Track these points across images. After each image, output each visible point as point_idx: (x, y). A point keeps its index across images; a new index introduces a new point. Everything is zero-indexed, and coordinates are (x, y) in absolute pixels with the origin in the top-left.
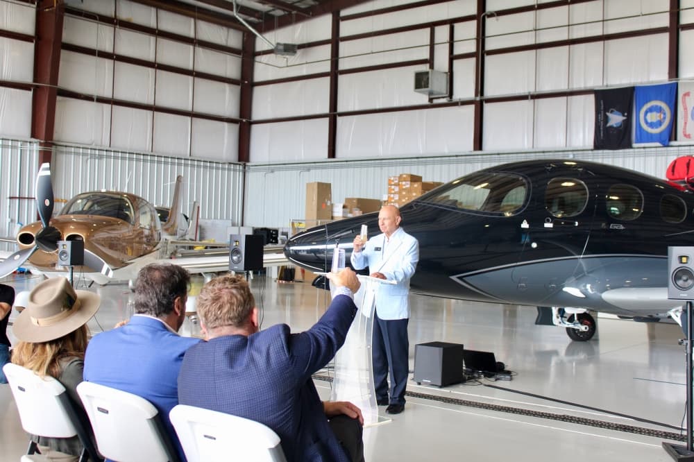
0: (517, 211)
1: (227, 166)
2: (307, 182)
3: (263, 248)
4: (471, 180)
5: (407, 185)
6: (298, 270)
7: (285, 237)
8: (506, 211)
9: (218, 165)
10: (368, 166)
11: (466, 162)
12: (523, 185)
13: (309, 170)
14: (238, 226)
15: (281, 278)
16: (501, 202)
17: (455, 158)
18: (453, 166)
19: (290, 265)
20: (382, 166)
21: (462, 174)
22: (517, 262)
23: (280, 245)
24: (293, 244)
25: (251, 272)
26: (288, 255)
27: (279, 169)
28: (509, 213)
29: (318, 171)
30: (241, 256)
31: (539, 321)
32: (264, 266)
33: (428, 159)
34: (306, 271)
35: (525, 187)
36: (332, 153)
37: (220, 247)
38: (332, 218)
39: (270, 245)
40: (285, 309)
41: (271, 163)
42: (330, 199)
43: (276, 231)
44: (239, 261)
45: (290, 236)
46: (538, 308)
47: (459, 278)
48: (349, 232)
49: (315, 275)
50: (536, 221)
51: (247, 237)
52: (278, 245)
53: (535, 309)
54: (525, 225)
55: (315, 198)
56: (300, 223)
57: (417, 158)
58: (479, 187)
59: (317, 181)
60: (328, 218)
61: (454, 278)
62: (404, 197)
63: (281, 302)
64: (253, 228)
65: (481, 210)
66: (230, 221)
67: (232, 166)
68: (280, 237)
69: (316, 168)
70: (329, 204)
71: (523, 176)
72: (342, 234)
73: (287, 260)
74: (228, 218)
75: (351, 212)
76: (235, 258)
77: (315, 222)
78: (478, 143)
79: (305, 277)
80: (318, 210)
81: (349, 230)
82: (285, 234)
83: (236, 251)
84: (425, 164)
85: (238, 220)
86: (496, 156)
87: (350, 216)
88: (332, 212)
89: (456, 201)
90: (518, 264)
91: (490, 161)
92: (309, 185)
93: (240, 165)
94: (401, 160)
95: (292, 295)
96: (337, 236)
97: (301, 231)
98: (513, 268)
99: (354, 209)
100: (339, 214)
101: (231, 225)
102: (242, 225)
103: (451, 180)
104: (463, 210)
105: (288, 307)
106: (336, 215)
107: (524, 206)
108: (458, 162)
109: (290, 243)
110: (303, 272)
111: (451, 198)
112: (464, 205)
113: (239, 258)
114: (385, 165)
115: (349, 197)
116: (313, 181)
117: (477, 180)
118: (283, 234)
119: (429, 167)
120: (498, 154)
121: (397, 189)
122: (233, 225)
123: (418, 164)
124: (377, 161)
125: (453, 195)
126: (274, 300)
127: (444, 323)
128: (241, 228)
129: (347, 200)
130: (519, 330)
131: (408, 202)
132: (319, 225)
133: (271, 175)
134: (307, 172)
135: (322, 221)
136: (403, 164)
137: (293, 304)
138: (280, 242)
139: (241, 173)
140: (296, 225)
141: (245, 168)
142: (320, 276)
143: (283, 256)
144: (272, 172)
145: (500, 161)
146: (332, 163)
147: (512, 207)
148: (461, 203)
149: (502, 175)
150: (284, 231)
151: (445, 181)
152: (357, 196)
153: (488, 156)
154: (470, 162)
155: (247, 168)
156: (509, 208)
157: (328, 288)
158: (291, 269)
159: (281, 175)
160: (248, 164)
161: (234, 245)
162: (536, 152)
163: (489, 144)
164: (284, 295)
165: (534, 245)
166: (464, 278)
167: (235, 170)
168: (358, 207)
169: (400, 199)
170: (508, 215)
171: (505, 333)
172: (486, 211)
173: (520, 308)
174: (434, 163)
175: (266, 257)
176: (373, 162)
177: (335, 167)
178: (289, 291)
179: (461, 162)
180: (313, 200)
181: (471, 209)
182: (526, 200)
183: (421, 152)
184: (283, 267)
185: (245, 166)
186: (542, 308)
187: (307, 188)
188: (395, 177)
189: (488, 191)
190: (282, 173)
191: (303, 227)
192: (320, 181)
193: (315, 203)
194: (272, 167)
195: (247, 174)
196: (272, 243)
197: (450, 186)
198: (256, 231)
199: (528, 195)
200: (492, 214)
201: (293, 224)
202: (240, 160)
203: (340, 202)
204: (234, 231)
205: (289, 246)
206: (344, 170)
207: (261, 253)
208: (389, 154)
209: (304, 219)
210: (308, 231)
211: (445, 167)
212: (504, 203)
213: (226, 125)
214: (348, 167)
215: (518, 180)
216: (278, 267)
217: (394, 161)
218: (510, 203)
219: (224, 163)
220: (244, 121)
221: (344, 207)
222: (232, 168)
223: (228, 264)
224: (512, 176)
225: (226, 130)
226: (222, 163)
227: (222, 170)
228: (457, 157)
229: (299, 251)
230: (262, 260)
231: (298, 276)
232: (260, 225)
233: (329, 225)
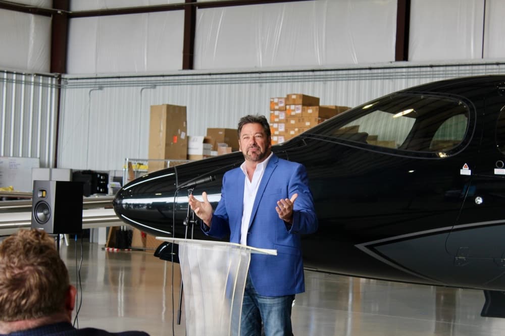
0: (454, 151)
1: (33, 79)
2: (152, 104)
3: (82, 200)
4: (389, 104)
5: (297, 110)
6: (137, 233)
7: (118, 184)
8: (440, 150)
10: (241, 82)
11: (384, 77)
12: (464, 112)
13: (154, 86)
14: (49, 166)
15: (111, 244)
16: (432, 136)
17: (368, 71)
18: (365, 83)
19: (124, 226)
20: (260, 81)
21: (378, 95)
22: (453, 225)
23: (110, 195)
24: (128, 195)
25: (65, 236)
26: (120, 210)
27: (111, 85)
28: (443, 153)
29: (168, 89)
30: (49, 213)
31: (486, 312)
32: (84, 226)
33: (329, 73)
34: (149, 236)
35: (467, 116)
36: (189, 62)
37: (22, 199)
38: (188, 157)
39: (96, 196)
40: (116, 291)
41: (98, 76)
42: (185, 130)
43: (106, 175)
44: (46, 219)
45: (125, 182)
46: (485, 292)
47: (367, 246)
48: (208, 179)
49: (159, 241)
50: (483, 168)
51: (59, 184)
52: (107, 196)
53: (482, 293)
54: (466, 171)
55: (163, 127)
56: (140, 164)
57: (313, 71)
58: (400, 114)
59: (167, 103)
60: (182, 157)
61: (361, 247)
62: (293, 128)
63: (111, 280)
64: (71, 170)
65: (402, 149)
66: (37, 161)
67: (41, 80)
68: (111, 184)
69: (164, 83)
70: (183, 136)
71: (464, 100)
72: (198, 182)
73: (118, 218)
74: (33, 155)
75: (215, 149)
76: (40, 215)
77: (163, 163)
78: (402, 52)
79: (147, 243)
80: (167, 145)
81: (208, 176)
82: (119, 180)
83: (41, 206)
84: (325, 79)
85: (49, 158)
86: (429, 69)
87: (214, 154)
88: (188, 148)
89: (365, 135)
90: (455, 227)
91: (420, 76)
92: (153, 108)
93: (52, 77)
94: (289, 74)
95: (128, 269)
96: (190, 185)
97: (140, 176)
98: (446, 234)
99: (219, 144)
100: (197, 151)
101: (38, 165)
102: (56, 166)
103: (362, 103)
104: (375, 148)
105: (121, 287)
106: (192, 152)
107: (464, 143)
108: (372, 78)
109: (122, 194)
110: (144, 236)
111: (361, 130)
112: (380, 139)
113: (46, 215)
114: (266, 80)
115: (212, 127)
116: (161, 104)
117: (397, 104)
118: (116, 179)
119: (331, 84)
120: (431, 66)
121: (282, 116)
122: (42, 165)
123: (315, 79)
124: (254, 75)
125: (367, 125)
126: (100, 277)
127: (350, 311)
128: (54, 170)
129: (210, 131)
130: (459, 323)
131: (298, 135)
132: (168, 167)
134: (152, 90)
135: (173, 161)
136: (294, 80)
137: (128, 283)
138: (110, 191)
139: (54, 90)
140: (134, 168)
141: (59, 81)
142: (165, 243)
143: (112, 212)
144: (101, 88)
145: (433, 76)
146: (189, 77)
147: (451, 144)
148: (375, 138)
149: (433, 97)
150: (118, 175)
151: (353, 105)
152: (226, 127)
153: (416, 69)
154: (389, 78)
155: (62, 82)
156: (445, 145)
157: (177, 260)
158: (127, 231)
159: (112, 93)
160: (65, 76)
161: (40, 195)
162: (486, 64)
163: (417, 54)
164: (115, 270)
165: (479, 201)
166: (376, 248)
167: (45, 85)
168: (225, 142)
169: (286, 131)
170: (442, 155)
171: (437, 327)
172: (407, 150)
173: (460, 292)
174: (337, 78)
175: (86, 213)
176: (248, 75)
177: (192, 83)
178: (123, 264)
179: (377, 77)
180: (160, 131)
181: (390, 146)
182: (468, 134)
183: (319, 63)
184: (114, 228)
185: (60, 79)
186: (491, 292)
187: (152, 112)
188: (279, 98)
189: (413, 120)
190: (116, 90)
191: (145, 169)
192: (170, 103)
193: (162, 135)
194: (100, 82)
195: (63, 92)
196: (99, 192)
197: (359, 112)
198: (75, 174)
199: (470, 127)
200: (417, 155)
201: (130, 165)
202: (52, 71)
203: (200, 135)
204: (42, 175)
205: (121, 198)
206: (206, 87)
207: (80, 208)
208: (273, 65)
209: (147, 158)
211: (353, 84)
212: (438, 136)
213: (32, 17)
214: (212, 82)
215: (457, 105)
216: (108, 229)
217: (279, 74)
218: (448, 139)
219: (29, 75)
220: (59, 12)
221: (205, 141)
222: (41, 81)
223: (30, 223)
224: (449, 100)
225: (33, 25)
226: (25, 75)
227: (25, 84)
228: (371, 71)
229: (135, 205)
230: (81, 218)
231: (137, 240)
232: (82, 166)
233: (180, 168)
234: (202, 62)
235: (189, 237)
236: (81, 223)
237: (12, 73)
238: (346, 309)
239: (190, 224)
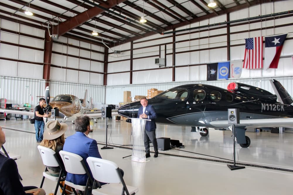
3: (111, 110)
4: (172, 90)
5: (153, 91)
6: (122, 117)
8: (182, 99)
9: (97, 86)
10: (142, 86)
12: (187, 91)
13: (124, 87)
15: (116, 119)
16: (181, 96)
18: (167, 86)
19: (119, 116)
20: (146, 86)
21: (169, 89)
23: (116, 110)
25: (108, 118)
26: (119, 113)
27: (116, 87)
29: (127, 88)
30: (105, 113)
31: (192, 131)
32: (112, 116)
34: (124, 117)
36: (131, 82)
38: (131, 101)
39: (113, 110)
40: (118, 129)
41: (113, 85)
43: (115, 106)
44: (104, 115)
45: (119, 107)
47: (169, 119)
49: (127, 118)
50: (191, 102)
51: (107, 107)
53: (191, 127)
54: (188, 103)
55: (126, 95)
58: (174, 92)
61: (167, 119)
62: (152, 95)
63: (117, 126)
65: (175, 99)
67: (102, 87)
68: (116, 107)
69: (126, 87)
70: (130, 97)
71: (187, 89)
72: (135, 107)
74: (100, 102)
75: (137, 100)
76: (103, 114)
78: (174, 79)
80: (127, 99)
81: (137, 105)
82: (118, 106)
83: (103, 112)
84: (158, 85)
85: (104, 102)
87: (137, 101)
88: (131, 100)
89: (167, 96)
90: (186, 114)
91: (177, 84)
92: (124, 92)
95: (120, 124)
96: (133, 107)
97: (122, 106)
98: (184, 116)
100: (133, 100)
101: (101, 104)
102: (105, 104)
104: (170, 99)
105: (119, 128)
106: (132, 100)
107: (187, 98)
109: (119, 109)
110: (123, 117)
111: (166, 95)
115: (136, 95)
116: (126, 91)
117: (174, 90)
118: (117, 106)
119: (160, 86)
120: (180, 82)
121: (150, 93)
122: (102, 104)
123: (156, 85)
124: (144, 85)
125: (167, 94)
126: (114, 126)
129: (136, 96)
130: (186, 133)
131: (154, 97)
132: (128, 104)
136: (152, 85)
137: (120, 127)
138: (116, 108)
139: (104, 89)
140: (121, 103)
143: (117, 113)
144: (114, 88)
145: (180, 84)
146: (131, 85)
147: (184, 98)
148: (169, 97)
149: (181, 89)
151: (165, 91)
154: (171, 85)
157: (131, 122)
159: (116, 89)
160: (106, 86)
161: (103, 110)
162: (190, 82)
163: (177, 80)
164: (117, 124)
165: (190, 109)
168: (138, 98)
169: (151, 95)
170: (183, 100)
171: (182, 134)
177: (132, 87)
178: (119, 123)
179: (169, 85)
181: (172, 98)
182: (188, 96)
183: (157, 82)
184: (117, 116)
186: (193, 127)
188: (149, 89)
189: (177, 93)
190: (116, 88)
192: (128, 91)
193: (126, 97)
194: (113, 87)
195: (106, 89)
197: (166, 92)
198: (109, 105)
199: (188, 94)
200: (178, 100)
202: (104, 85)
204: (103, 106)
207: (111, 112)
209: (123, 102)
210: (125, 105)
211: (164, 86)
213: (100, 74)
214: (136, 86)
215: (185, 90)
217: (149, 84)
219: (99, 86)
220: (105, 73)
221: (135, 98)
223: (101, 115)
224: (184, 89)
225: (100, 77)
228: (167, 83)
229: (122, 111)
230: (111, 114)
231: (122, 119)
232: (110, 104)
233: (131, 104)
234: (134, 82)
235: (133, 118)
236: (111, 115)
238: (164, 131)
239: (133, 115)
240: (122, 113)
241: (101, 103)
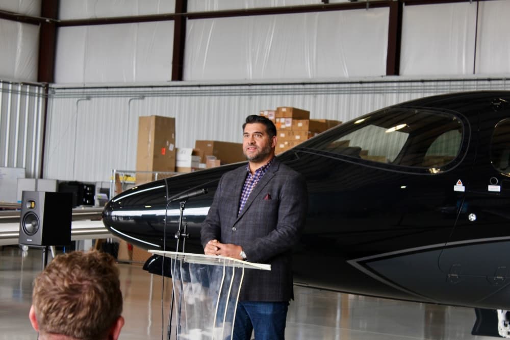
0: (449, 166)
1: (19, 88)
2: (140, 115)
3: (71, 212)
4: (382, 118)
5: (287, 123)
6: (124, 245)
7: (105, 195)
9: (6, 85)
10: (230, 94)
11: (375, 91)
12: (458, 127)
13: (143, 97)
14: (34, 177)
16: (425, 152)
17: (359, 85)
18: (356, 98)
19: (110, 238)
20: (250, 94)
21: (368, 110)
22: (446, 242)
23: (97, 207)
24: (117, 207)
25: (52, 248)
26: (109, 222)
27: (99, 95)
28: (436, 169)
29: (158, 100)
30: (38, 224)
31: (477, 330)
32: (73, 238)
33: (319, 86)
34: (135, 247)
35: (460, 132)
36: (178, 72)
37: (7, 209)
38: (176, 169)
39: (82, 208)
41: (87, 86)
42: (173, 142)
43: (92, 187)
44: (34, 231)
45: (113, 194)
46: (477, 310)
47: (359, 263)
48: (200, 192)
49: (151, 254)
50: (476, 184)
51: (48, 195)
52: (93, 208)
53: (473, 311)
54: (459, 187)
55: (151, 139)
56: (127, 176)
57: (304, 84)
58: (392, 129)
59: (155, 114)
60: (169, 169)
61: (353, 263)
62: (283, 141)
64: (58, 181)
65: (395, 164)
66: (23, 171)
68: (98, 195)
69: (154, 94)
70: (171, 148)
71: (458, 115)
72: (190, 195)
73: (107, 230)
74: (19, 166)
75: (204, 161)
76: (28, 226)
77: (151, 175)
78: (394, 66)
79: (134, 256)
80: (155, 157)
81: (200, 189)
82: (106, 191)
83: (30, 217)
84: (315, 93)
85: (35, 168)
86: (420, 84)
87: (203, 166)
88: (176, 161)
89: (358, 150)
90: (449, 244)
91: (411, 91)
92: (141, 119)
93: (39, 86)
94: (280, 87)
96: (182, 197)
97: (128, 188)
98: (440, 251)
99: (207, 157)
100: (185, 163)
101: (24, 175)
102: (41, 177)
103: (352, 118)
104: (368, 162)
106: (181, 164)
107: (458, 159)
108: (363, 92)
109: (112, 205)
110: (130, 248)
111: (351, 145)
112: (370, 154)
113: (34, 226)
114: (256, 93)
115: (202, 139)
116: (149, 115)
117: (391, 119)
118: (103, 191)
119: (321, 98)
120: (423, 81)
122: (28, 176)
123: (305, 92)
124: (244, 87)
125: (355, 140)
127: (337, 328)
128: (40, 181)
129: (199, 143)
131: (289, 149)
132: (156, 180)
133: (85, 103)
134: (141, 101)
135: (160, 173)
136: (284, 93)
138: (97, 203)
139: (41, 99)
140: (122, 179)
141: (47, 91)
142: (155, 256)
143: (100, 224)
144: (88, 98)
145: (424, 91)
146: (178, 89)
147: (442, 160)
148: (366, 153)
149: (427, 112)
150: (105, 186)
151: (344, 119)
152: (215, 139)
153: (407, 84)
154: (380, 92)
155: (50, 92)
156: (436, 161)
158: (113, 244)
159: (101, 103)
160: (53, 86)
161: (28, 206)
162: (477, 80)
163: (410, 67)
165: (473, 217)
166: (367, 264)
167: (32, 94)
168: (214, 154)
170: (435, 171)
172: (401, 165)
173: (449, 310)
174: (328, 92)
175: (75, 225)
176: (237, 88)
177: (181, 94)
179: (367, 91)
180: (148, 142)
181: (380, 161)
182: (462, 151)
183: (309, 76)
184: (100, 240)
185: (47, 89)
186: (482, 310)
187: (140, 123)
188: (269, 111)
189: (406, 136)
190: (103, 100)
191: (133, 181)
192: (159, 114)
193: (151, 147)
194: (88, 92)
195: (50, 101)
196: (85, 204)
197: (351, 127)
198: (61, 185)
199: (464, 143)
200: (411, 170)
201: (117, 176)
202: (39, 80)
203: (188, 147)
204: (28, 185)
205: (111, 210)
206: (195, 99)
207: (69, 219)
208: (263, 77)
209: (134, 169)
210: (140, 188)
211: (344, 98)
212: (429, 153)
213: (20, 25)
214: (201, 94)
215: (451, 120)
216: (94, 241)
217: (269, 87)
218: (438, 154)
219: (16, 84)
220: (48, 20)
221: (194, 153)
222: (28, 90)
223: (18, 234)
224: (442, 115)
225: (20, 33)
226: (12, 83)
227: (12, 93)
228: (361, 85)
229: (126, 218)
230: (70, 229)
231: (123, 254)
232: (68, 176)
233: (171, 180)
234: (191, 73)
235: (180, 250)
236: (70, 234)
237: (8, 83)
238: (334, 325)
239: (181, 238)
240: (124, 226)
241: (21, 173)
